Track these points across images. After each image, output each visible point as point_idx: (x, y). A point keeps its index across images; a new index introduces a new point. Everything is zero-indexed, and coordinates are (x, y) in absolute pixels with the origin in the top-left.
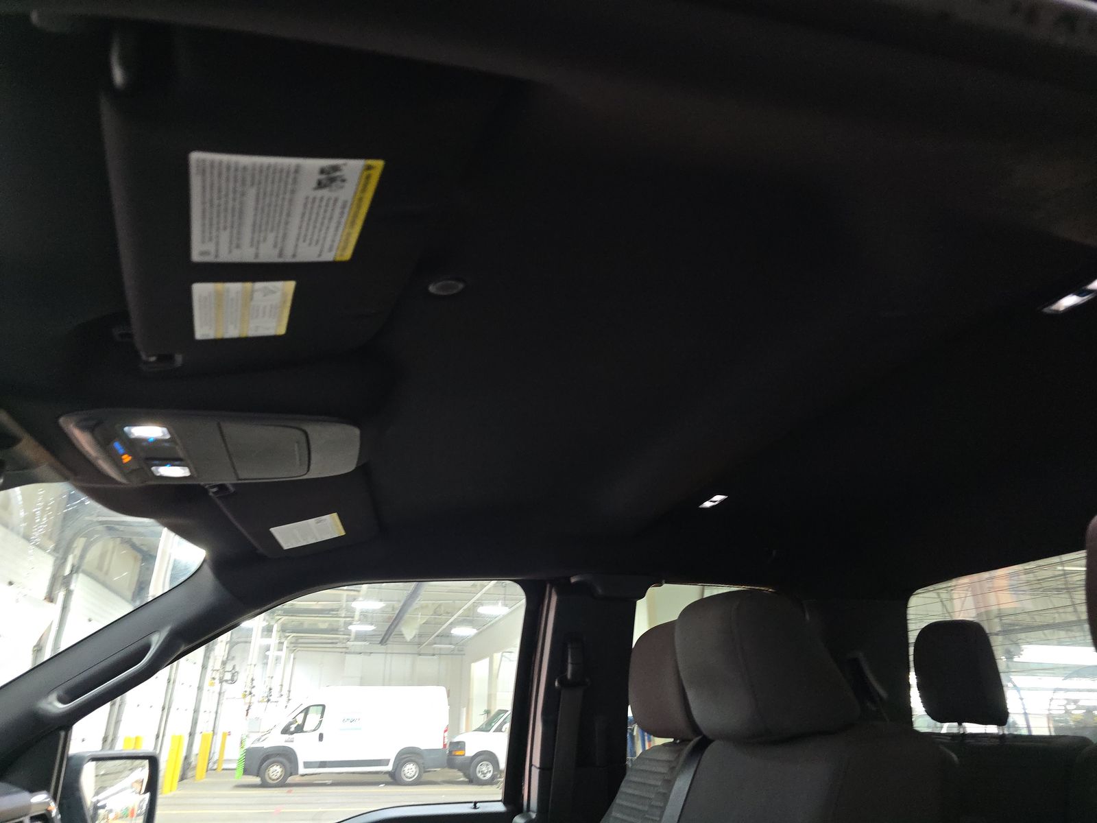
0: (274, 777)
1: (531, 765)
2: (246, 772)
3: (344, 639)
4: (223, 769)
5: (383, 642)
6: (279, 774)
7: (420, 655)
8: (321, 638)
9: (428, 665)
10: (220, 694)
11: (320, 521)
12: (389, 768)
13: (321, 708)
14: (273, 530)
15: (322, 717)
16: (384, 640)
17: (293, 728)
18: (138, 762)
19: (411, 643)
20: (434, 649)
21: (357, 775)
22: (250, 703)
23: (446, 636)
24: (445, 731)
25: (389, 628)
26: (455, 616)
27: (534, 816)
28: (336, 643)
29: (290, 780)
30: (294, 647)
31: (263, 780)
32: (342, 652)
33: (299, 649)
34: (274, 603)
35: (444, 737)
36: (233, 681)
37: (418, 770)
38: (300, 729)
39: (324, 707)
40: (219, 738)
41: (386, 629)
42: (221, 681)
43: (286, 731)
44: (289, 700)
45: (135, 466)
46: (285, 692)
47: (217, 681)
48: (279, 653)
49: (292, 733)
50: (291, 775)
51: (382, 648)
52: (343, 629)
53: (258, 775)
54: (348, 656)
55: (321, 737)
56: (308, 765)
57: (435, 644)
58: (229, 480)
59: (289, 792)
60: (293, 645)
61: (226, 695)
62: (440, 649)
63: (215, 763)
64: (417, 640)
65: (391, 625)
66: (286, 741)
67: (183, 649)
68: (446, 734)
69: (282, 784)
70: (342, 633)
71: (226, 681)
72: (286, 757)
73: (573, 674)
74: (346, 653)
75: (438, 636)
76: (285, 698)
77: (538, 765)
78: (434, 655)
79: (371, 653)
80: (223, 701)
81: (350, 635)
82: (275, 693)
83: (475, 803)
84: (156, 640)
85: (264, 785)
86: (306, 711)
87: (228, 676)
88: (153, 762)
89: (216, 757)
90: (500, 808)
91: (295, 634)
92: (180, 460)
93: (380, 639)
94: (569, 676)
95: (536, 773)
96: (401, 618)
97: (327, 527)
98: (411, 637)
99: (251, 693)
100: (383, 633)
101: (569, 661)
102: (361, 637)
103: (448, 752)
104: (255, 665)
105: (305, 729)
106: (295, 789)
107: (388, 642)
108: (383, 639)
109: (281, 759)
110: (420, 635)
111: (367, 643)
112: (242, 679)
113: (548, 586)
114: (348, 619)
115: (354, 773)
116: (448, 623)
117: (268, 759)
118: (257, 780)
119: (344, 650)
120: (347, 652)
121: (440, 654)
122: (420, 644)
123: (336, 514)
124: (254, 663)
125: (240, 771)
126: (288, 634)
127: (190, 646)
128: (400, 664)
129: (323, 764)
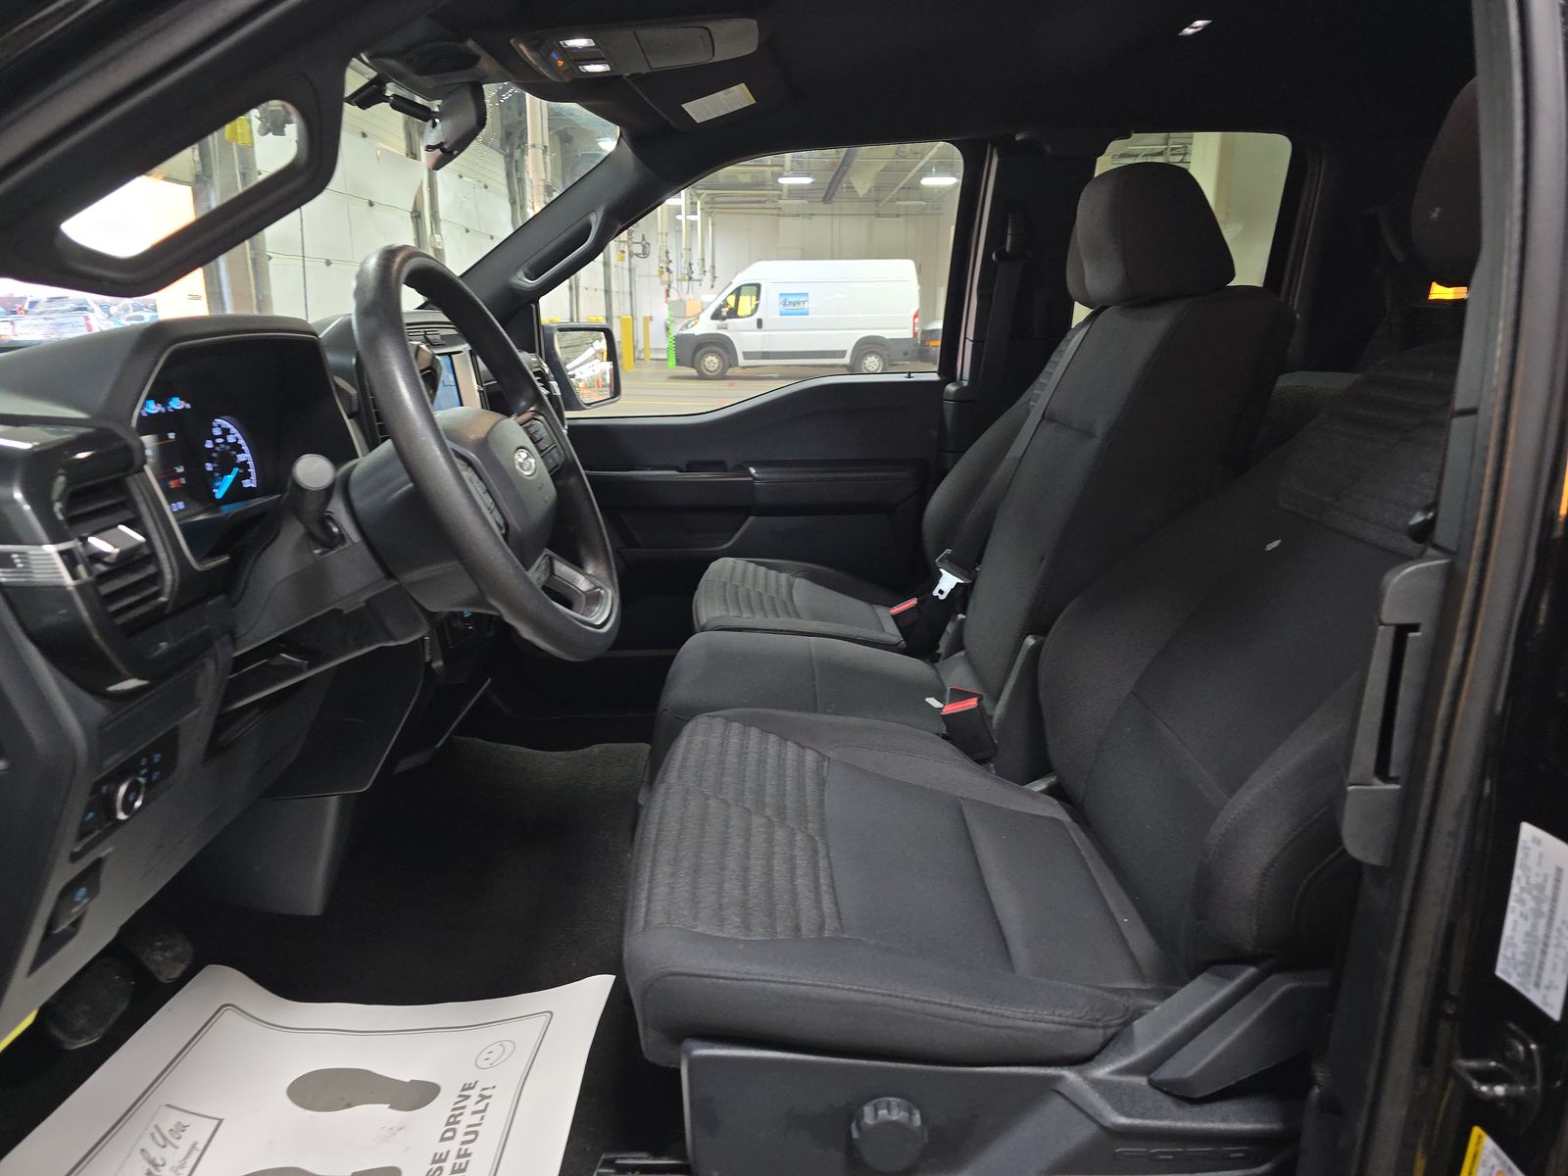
0: (711, 369)
1: (965, 338)
2: (679, 362)
3: (773, 195)
4: (652, 359)
5: (827, 198)
6: (716, 366)
7: (878, 216)
8: (744, 196)
9: (891, 230)
10: (630, 270)
11: (729, 92)
12: (847, 360)
13: (755, 288)
14: (685, 106)
15: (758, 299)
16: (828, 196)
17: (725, 311)
18: (595, 333)
19: (866, 200)
20: (898, 206)
21: (809, 369)
22: (669, 282)
23: (914, 188)
24: (915, 317)
25: (834, 177)
26: (927, 159)
27: (965, 384)
28: (764, 202)
29: (730, 372)
30: (711, 208)
31: (699, 371)
32: (772, 215)
33: (717, 210)
34: (695, 179)
35: (914, 324)
36: (645, 254)
37: (881, 363)
38: (733, 313)
39: (758, 286)
40: (640, 323)
41: (829, 180)
42: (631, 255)
43: (716, 316)
44: (715, 277)
45: (566, 68)
46: (708, 267)
47: (627, 255)
48: (692, 218)
49: (724, 319)
50: (731, 366)
51: (826, 208)
52: (771, 183)
53: (692, 367)
54: (783, 221)
55: (760, 323)
56: (747, 355)
57: (899, 200)
58: (644, 70)
59: (731, 385)
60: (709, 206)
61: (638, 272)
62: (907, 207)
63: (640, 352)
64: (873, 195)
65: (837, 173)
66: (718, 328)
67: (620, 227)
68: (917, 320)
69: (721, 377)
70: (770, 188)
71: (637, 255)
72: (721, 345)
73: (1011, 247)
74: (779, 215)
75: (903, 188)
76: (709, 275)
77: (972, 338)
78: (898, 216)
79: (812, 215)
80: (636, 279)
81: (781, 190)
82: (696, 268)
83: (910, 373)
84: (595, 220)
85: (702, 377)
86: (738, 292)
87: (638, 249)
88: (609, 334)
89: (641, 346)
90: (935, 377)
91: (709, 192)
92: (603, 59)
93: (823, 195)
94: (1008, 249)
95: (969, 345)
96: (849, 166)
97: (736, 98)
98: (865, 191)
99: (668, 270)
100: (826, 187)
101: (1009, 231)
102: (796, 192)
103: (919, 342)
104: (667, 234)
105: (740, 313)
106: (737, 383)
107: (834, 199)
108: (827, 194)
109: (714, 348)
110: (878, 188)
111: (805, 202)
112: (655, 252)
113: (989, 145)
114: (776, 169)
115: (803, 366)
116: (917, 168)
117: (701, 348)
118: (693, 372)
119: (775, 211)
120: (780, 213)
121: (907, 215)
122: (878, 201)
123: (743, 84)
124: (664, 231)
125: (672, 362)
126: (700, 192)
127: (627, 223)
128: (853, 230)
129: (766, 355)
